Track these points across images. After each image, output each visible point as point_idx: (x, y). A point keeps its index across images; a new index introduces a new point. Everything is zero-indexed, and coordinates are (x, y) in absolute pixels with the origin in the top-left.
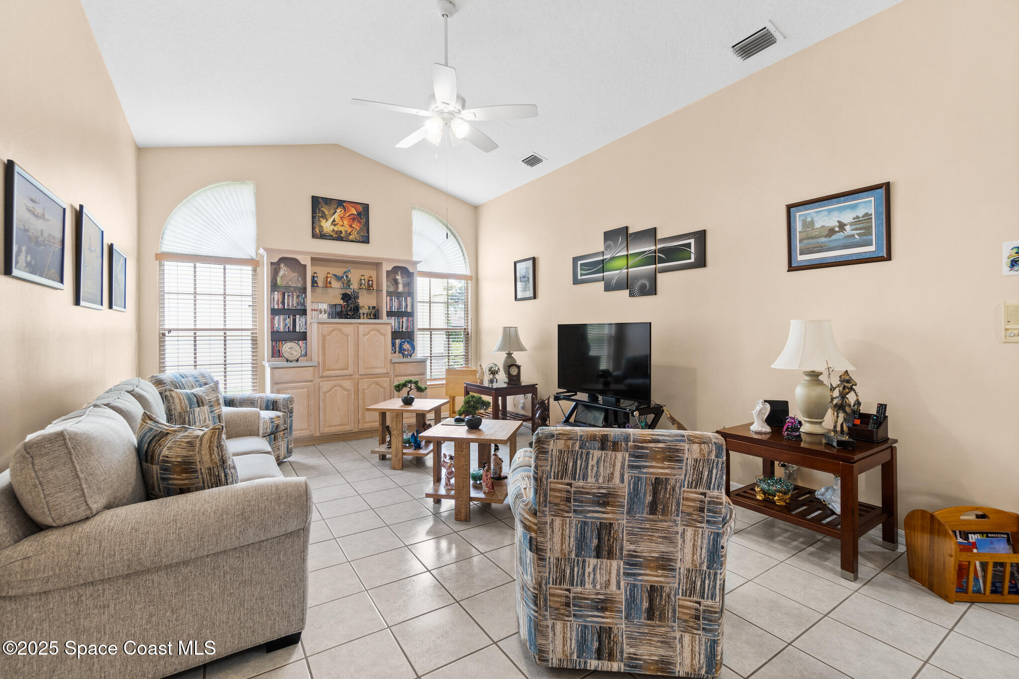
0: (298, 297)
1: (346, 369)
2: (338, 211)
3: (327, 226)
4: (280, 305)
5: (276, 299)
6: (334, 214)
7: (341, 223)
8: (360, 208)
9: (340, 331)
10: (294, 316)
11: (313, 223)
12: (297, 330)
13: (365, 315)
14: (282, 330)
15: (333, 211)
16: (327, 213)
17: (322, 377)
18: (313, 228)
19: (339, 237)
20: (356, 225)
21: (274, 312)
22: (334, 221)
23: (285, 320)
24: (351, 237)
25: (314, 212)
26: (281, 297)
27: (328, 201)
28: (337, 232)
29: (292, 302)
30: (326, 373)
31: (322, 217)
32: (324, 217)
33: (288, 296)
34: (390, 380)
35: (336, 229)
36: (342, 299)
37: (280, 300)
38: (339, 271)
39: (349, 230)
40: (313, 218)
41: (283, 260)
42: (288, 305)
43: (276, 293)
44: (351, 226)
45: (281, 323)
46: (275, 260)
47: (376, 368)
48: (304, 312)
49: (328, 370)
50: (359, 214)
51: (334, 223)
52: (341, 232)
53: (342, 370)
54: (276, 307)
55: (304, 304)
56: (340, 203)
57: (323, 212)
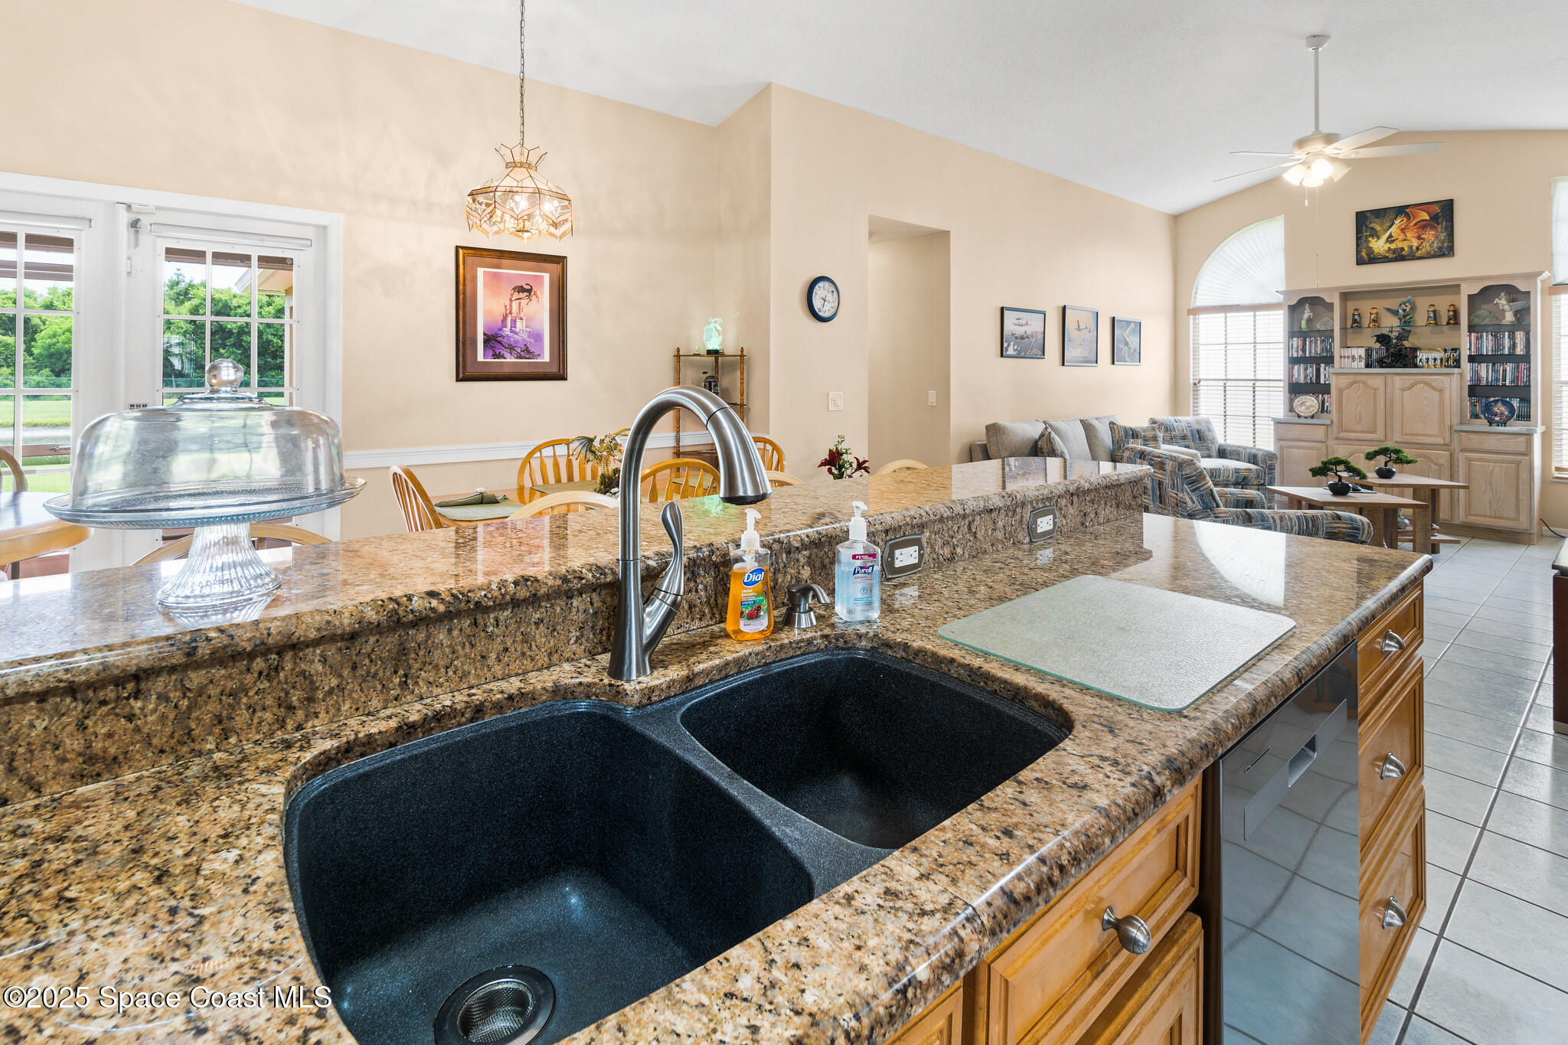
0: (1322, 341)
1: (1374, 432)
2: (1397, 222)
3: (1379, 245)
4: (1300, 353)
5: (1295, 346)
6: (1390, 227)
7: (1402, 237)
8: (1437, 209)
9: (1365, 383)
10: (1318, 365)
11: (1358, 245)
12: (1322, 382)
14: (1302, 381)
15: (1388, 224)
16: (1378, 228)
17: (1337, 438)
18: (1358, 252)
19: (1399, 256)
20: (1429, 235)
21: (1293, 361)
22: (1390, 236)
23: (1306, 369)
24: (1419, 254)
25: (1359, 231)
26: (1300, 343)
27: (1379, 213)
28: (1394, 251)
29: (1315, 348)
30: (1343, 435)
31: (1372, 236)
32: (1376, 235)
33: (1311, 342)
34: (1451, 455)
35: (1393, 246)
36: (1378, 341)
37: (1300, 347)
38: (1393, 303)
39: (1415, 243)
40: (1358, 239)
42: (1310, 352)
43: (1295, 339)
44: (1419, 238)
45: (1300, 374)
46: (1294, 302)
47: (1425, 435)
48: (1329, 360)
49: (1346, 431)
50: (1435, 218)
51: (1390, 239)
52: (1403, 249)
53: (1367, 432)
54: (1295, 355)
55: (1330, 350)
56: (1401, 211)
57: (1372, 228)
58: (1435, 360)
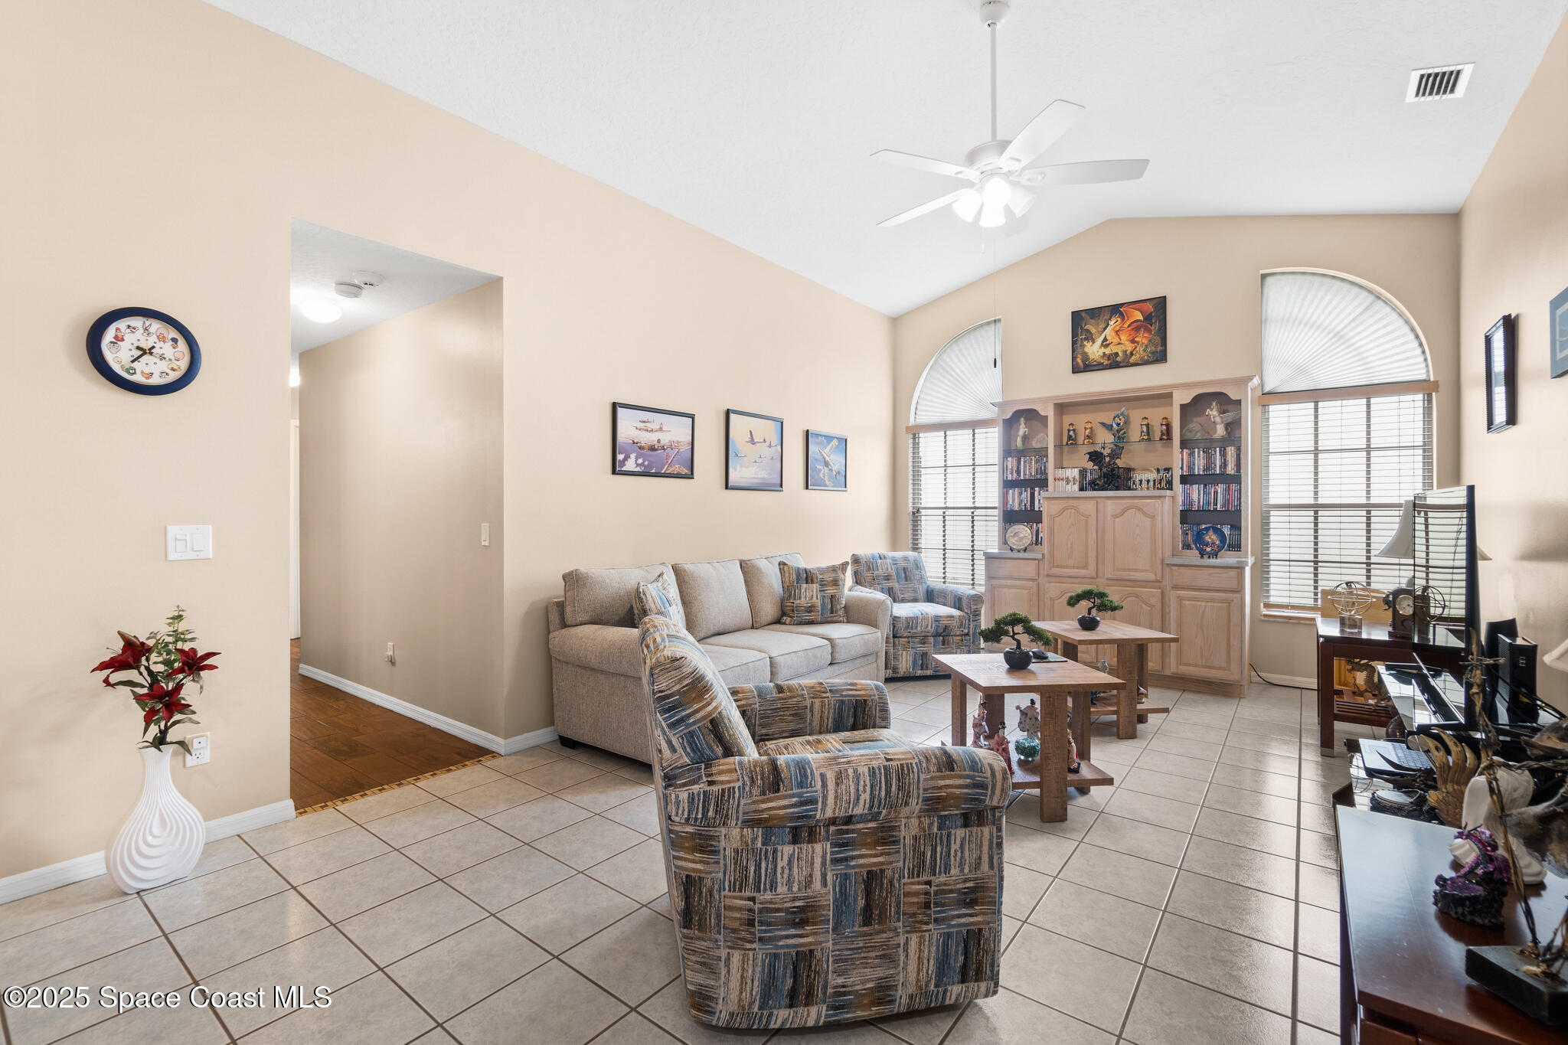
0: (1037, 461)
1: (1085, 567)
2: (1112, 323)
3: (1094, 350)
4: (1015, 475)
5: (1010, 467)
6: (1105, 329)
7: (1117, 340)
8: (1150, 307)
9: (1076, 509)
10: (1033, 489)
11: (1073, 351)
12: (1037, 509)
13: (1151, 484)
14: (1016, 508)
15: (1103, 326)
16: (1093, 330)
17: (1048, 575)
18: (1074, 358)
19: (1113, 363)
20: (1143, 338)
21: (1008, 485)
22: (1105, 339)
23: (1020, 494)
24: (1133, 360)
25: (1074, 334)
26: (1015, 463)
27: (1094, 313)
28: (1109, 357)
29: (1029, 470)
30: (1055, 571)
31: (1087, 339)
32: (1090, 338)
33: (1025, 462)
34: (1163, 593)
35: (1108, 351)
36: (1090, 459)
37: (1015, 469)
38: (1107, 417)
39: (1129, 347)
40: (1074, 343)
41: (1019, 414)
42: (1025, 474)
43: (1010, 459)
44: (1133, 341)
45: (1017, 500)
46: (1008, 416)
47: (1136, 570)
48: (1043, 483)
49: (1058, 567)
50: (1148, 318)
51: (1105, 344)
52: (1117, 354)
53: (1078, 568)
54: (1010, 478)
55: (1044, 472)
56: (1115, 310)
57: (1088, 331)
58: (1148, 481)
